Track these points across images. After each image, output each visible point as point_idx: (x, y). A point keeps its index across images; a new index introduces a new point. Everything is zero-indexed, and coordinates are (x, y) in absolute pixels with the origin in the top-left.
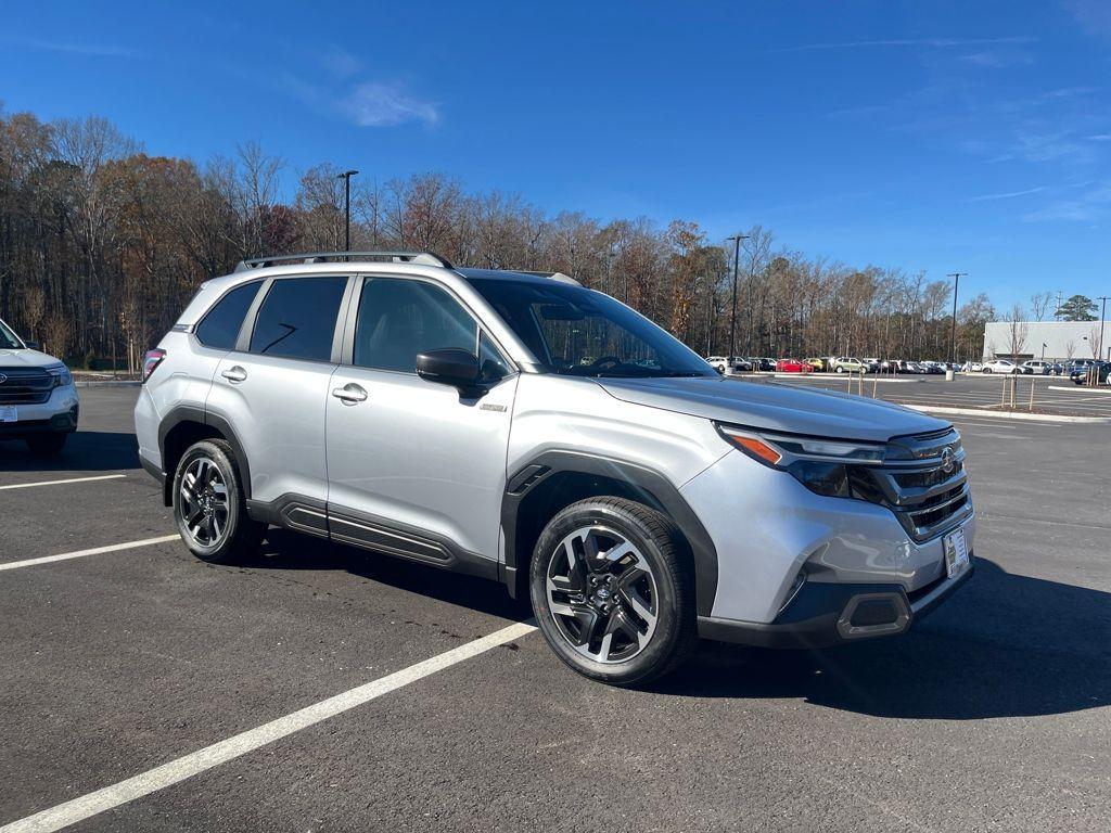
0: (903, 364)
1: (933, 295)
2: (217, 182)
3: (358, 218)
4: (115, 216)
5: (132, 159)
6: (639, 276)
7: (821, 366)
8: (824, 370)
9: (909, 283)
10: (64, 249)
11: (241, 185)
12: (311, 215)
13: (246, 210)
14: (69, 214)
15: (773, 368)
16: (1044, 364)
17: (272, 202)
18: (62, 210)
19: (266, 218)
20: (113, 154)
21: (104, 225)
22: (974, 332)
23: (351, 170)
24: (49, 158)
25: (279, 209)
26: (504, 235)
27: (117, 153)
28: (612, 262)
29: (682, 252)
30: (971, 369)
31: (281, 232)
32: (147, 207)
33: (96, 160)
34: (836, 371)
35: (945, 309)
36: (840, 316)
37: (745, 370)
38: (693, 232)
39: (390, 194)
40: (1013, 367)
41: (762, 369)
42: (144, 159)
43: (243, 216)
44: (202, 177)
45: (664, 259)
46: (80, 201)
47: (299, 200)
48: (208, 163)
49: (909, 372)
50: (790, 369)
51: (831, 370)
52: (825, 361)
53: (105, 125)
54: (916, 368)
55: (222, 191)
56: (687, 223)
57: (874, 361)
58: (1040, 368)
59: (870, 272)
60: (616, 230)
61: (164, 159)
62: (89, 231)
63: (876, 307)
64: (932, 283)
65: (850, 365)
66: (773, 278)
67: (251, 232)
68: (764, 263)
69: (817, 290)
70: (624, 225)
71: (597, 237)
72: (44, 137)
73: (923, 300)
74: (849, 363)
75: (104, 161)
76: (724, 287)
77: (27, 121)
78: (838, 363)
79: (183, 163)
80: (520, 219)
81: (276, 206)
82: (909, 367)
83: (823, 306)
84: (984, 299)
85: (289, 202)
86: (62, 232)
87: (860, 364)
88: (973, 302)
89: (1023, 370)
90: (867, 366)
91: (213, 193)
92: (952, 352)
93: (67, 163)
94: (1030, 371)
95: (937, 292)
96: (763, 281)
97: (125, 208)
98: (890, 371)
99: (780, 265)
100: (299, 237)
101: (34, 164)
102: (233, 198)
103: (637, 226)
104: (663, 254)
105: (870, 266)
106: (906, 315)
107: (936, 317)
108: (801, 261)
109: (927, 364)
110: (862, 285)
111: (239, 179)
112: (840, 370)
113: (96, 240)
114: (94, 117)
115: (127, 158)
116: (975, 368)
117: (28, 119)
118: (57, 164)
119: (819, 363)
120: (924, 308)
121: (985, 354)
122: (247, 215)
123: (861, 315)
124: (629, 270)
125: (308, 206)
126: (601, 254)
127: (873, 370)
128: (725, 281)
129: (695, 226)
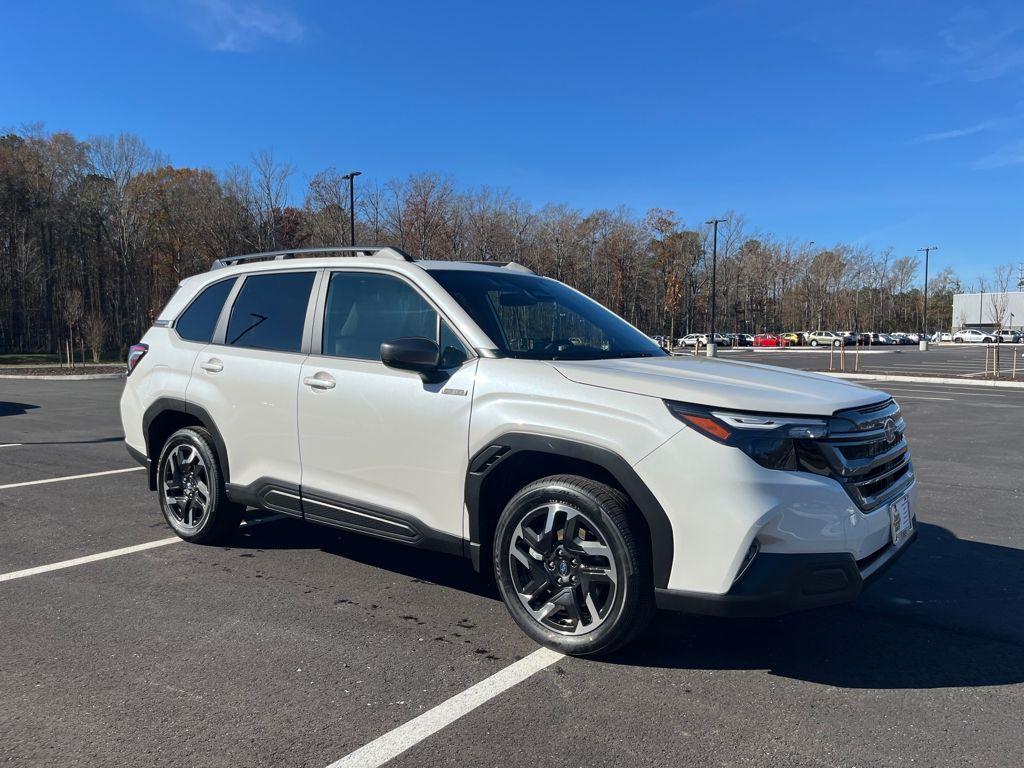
0: (875, 336)
1: (901, 270)
2: (234, 189)
3: (361, 217)
4: (146, 224)
5: (160, 171)
6: (619, 261)
7: (796, 340)
8: (799, 344)
9: (877, 259)
10: (101, 253)
11: (257, 191)
12: (319, 215)
13: (260, 213)
14: (104, 222)
15: (750, 344)
16: (1013, 333)
17: (283, 206)
18: (98, 219)
19: (278, 219)
20: (142, 167)
21: (136, 232)
22: (942, 303)
23: (355, 171)
24: (86, 172)
25: (290, 211)
26: (495, 227)
27: (146, 166)
28: (595, 249)
29: (659, 237)
30: (941, 339)
31: (293, 231)
32: (174, 214)
33: (128, 173)
34: (811, 345)
35: (913, 283)
36: (812, 291)
37: (723, 345)
38: (670, 219)
39: (389, 194)
40: (984, 336)
41: (740, 345)
42: (170, 172)
43: (258, 218)
44: (222, 185)
45: (643, 244)
46: (114, 210)
47: (308, 202)
48: (226, 171)
49: (881, 344)
50: (766, 343)
51: (806, 344)
52: (800, 336)
53: (134, 141)
54: (888, 339)
55: (240, 197)
56: (664, 209)
57: (847, 334)
58: (1009, 337)
59: (839, 250)
60: (598, 219)
61: (188, 171)
62: (122, 237)
63: (847, 282)
64: (899, 259)
65: (824, 338)
66: (746, 259)
67: (265, 233)
68: (737, 245)
69: (788, 268)
70: (604, 215)
71: (580, 226)
72: (80, 153)
73: (891, 275)
74: (824, 337)
75: (134, 174)
76: (701, 268)
77: (66, 140)
78: (812, 336)
79: (205, 174)
80: (509, 213)
81: (288, 209)
82: (881, 339)
83: (795, 283)
84: (950, 272)
85: (298, 204)
86: (99, 239)
87: (834, 337)
88: (940, 277)
89: (993, 339)
90: (841, 339)
91: (231, 200)
92: (920, 323)
93: (102, 177)
94: (1001, 340)
95: (905, 267)
96: (737, 262)
97: (154, 215)
98: (865, 342)
99: (752, 247)
100: (309, 235)
101: (72, 178)
102: (249, 202)
103: (617, 214)
104: (642, 239)
105: (839, 245)
106: (875, 290)
107: (905, 292)
108: (772, 242)
109: (898, 335)
110: (831, 263)
111: (254, 185)
112: (814, 343)
113: (129, 245)
114: (124, 134)
115: (155, 170)
116: (944, 338)
117: (66, 138)
118: (94, 178)
119: (794, 337)
120: (892, 283)
121: (955, 324)
122: (261, 219)
123: (832, 291)
124: (610, 256)
125: (317, 207)
126: (583, 243)
127: (849, 343)
128: (701, 263)
129: (671, 213)
